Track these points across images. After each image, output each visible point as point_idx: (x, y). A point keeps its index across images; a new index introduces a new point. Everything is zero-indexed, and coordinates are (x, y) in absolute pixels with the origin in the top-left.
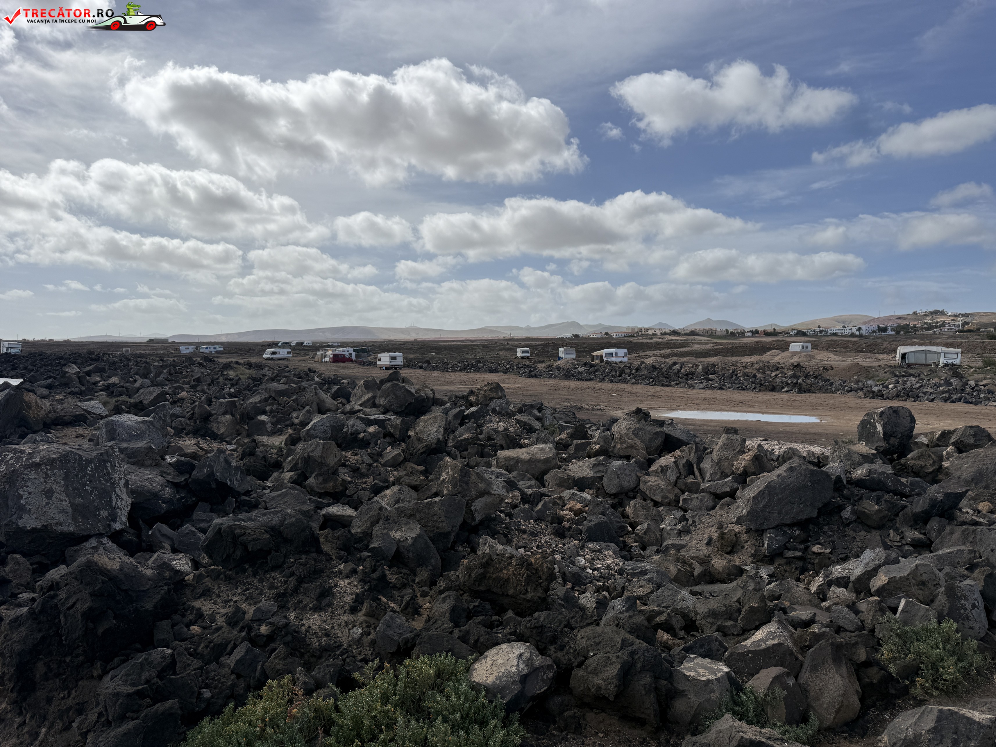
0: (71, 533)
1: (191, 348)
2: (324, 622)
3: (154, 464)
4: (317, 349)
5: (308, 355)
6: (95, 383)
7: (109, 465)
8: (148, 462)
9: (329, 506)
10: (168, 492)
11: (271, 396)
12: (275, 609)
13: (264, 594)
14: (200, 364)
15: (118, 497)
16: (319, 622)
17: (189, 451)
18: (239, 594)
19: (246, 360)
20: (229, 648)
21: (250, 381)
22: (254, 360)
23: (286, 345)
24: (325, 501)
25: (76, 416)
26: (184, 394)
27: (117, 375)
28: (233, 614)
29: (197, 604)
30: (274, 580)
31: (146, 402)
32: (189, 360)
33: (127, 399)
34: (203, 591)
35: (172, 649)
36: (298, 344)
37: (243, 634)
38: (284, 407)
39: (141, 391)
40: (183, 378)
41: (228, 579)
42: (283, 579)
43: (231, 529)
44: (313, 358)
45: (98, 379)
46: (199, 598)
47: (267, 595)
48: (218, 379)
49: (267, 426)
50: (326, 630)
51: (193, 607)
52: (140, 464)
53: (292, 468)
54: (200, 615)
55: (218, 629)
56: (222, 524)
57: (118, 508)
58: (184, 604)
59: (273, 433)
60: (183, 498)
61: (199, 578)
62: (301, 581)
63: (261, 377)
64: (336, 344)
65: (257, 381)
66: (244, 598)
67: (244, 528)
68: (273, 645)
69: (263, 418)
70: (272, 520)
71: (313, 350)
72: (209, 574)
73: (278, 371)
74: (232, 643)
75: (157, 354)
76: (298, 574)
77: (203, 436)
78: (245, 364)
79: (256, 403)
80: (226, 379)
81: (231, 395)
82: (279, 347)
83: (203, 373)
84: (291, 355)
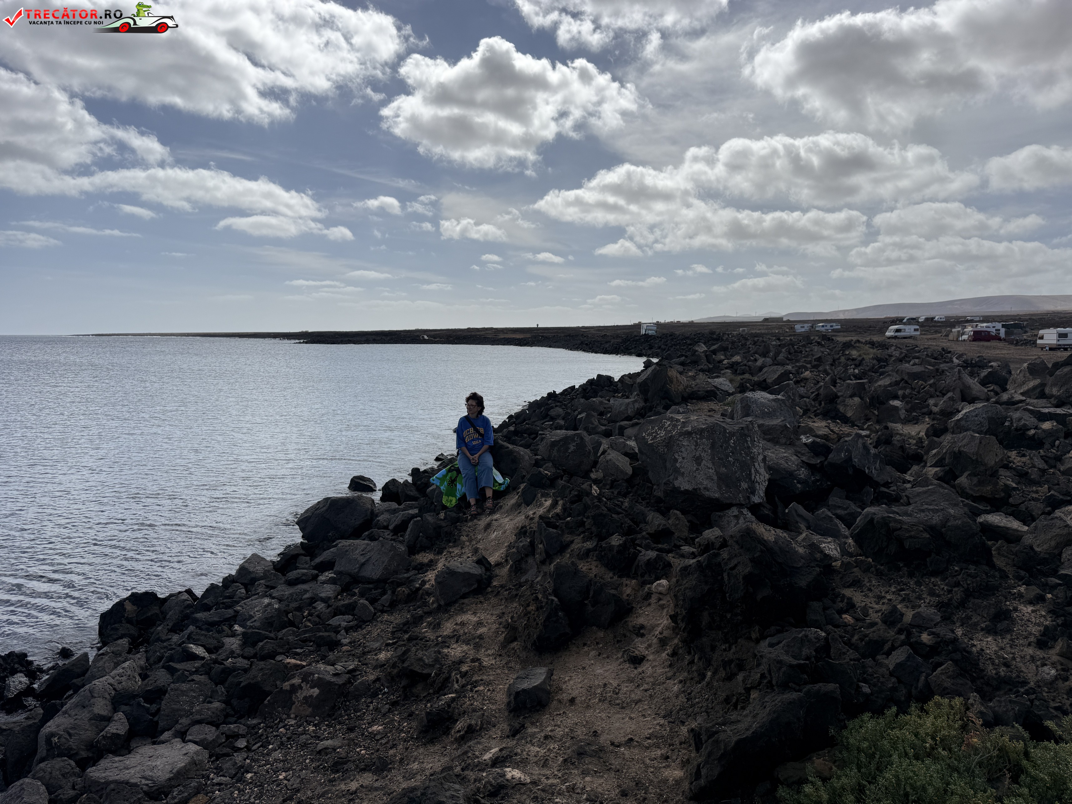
0: (717, 500)
1: (807, 327)
2: (1002, 649)
3: (788, 443)
4: (953, 325)
5: (940, 333)
6: (721, 361)
7: (749, 439)
8: (783, 440)
9: (988, 513)
10: (803, 473)
11: (903, 379)
12: (938, 619)
13: (923, 599)
14: (819, 343)
15: (757, 471)
16: (995, 648)
17: (820, 433)
18: (894, 593)
19: (868, 339)
20: (886, 647)
21: (875, 362)
22: (876, 338)
23: (913, 321)
24: (981, 507)
25: (707, 392)
26: (807, 374)
27: (739, 353)
28: (889, 613)
29: (848, 592)
30: (935, 586)
31: (769, 381)
32: (807, 338)
33: (751, 377)
34: (854, 581)
35: (825, 632)
36: (927, 319)
37: (903, 637)
38: (919, 392)
39: (765, 370)
40: (804, 357)
41: (879, 574)
42: (946, 588)
43: (885, 522)
44: (947, 336)
45: (723, 357)
46: (849, 587)
47: (927, 601)
48: (839, 359)
49: (900, 412)
50: (1004, 658)
51: (844, 595)
52: (775, 441)
53: (936, 462)
54: (851, 606)
55: (873, 624)
56: (875, 514)
57: (757, 482)
58: (833, 589)
59: (907, 421)
60: (818, 481)
61: (846, 566)
62: (968, 594)
63: (887, 357)
64: (977, 319)
65: (882, 361)
66: (900, 598)
67: (900, 522)
68: (937, 659)
69: (896, 403)
70: (932, 519)
71: (947, 327)
72: (858, 564)
73: (907, 351)
74: (890, 643)
75: (772, 333)
76: (965, 586)
77: (834, 419)
78: (866, 343)
79: (886, 386)
80: (848, 359)
81: (857, 377)
82: (905, 324)
83: (823, 352)
84: (918, 333)
